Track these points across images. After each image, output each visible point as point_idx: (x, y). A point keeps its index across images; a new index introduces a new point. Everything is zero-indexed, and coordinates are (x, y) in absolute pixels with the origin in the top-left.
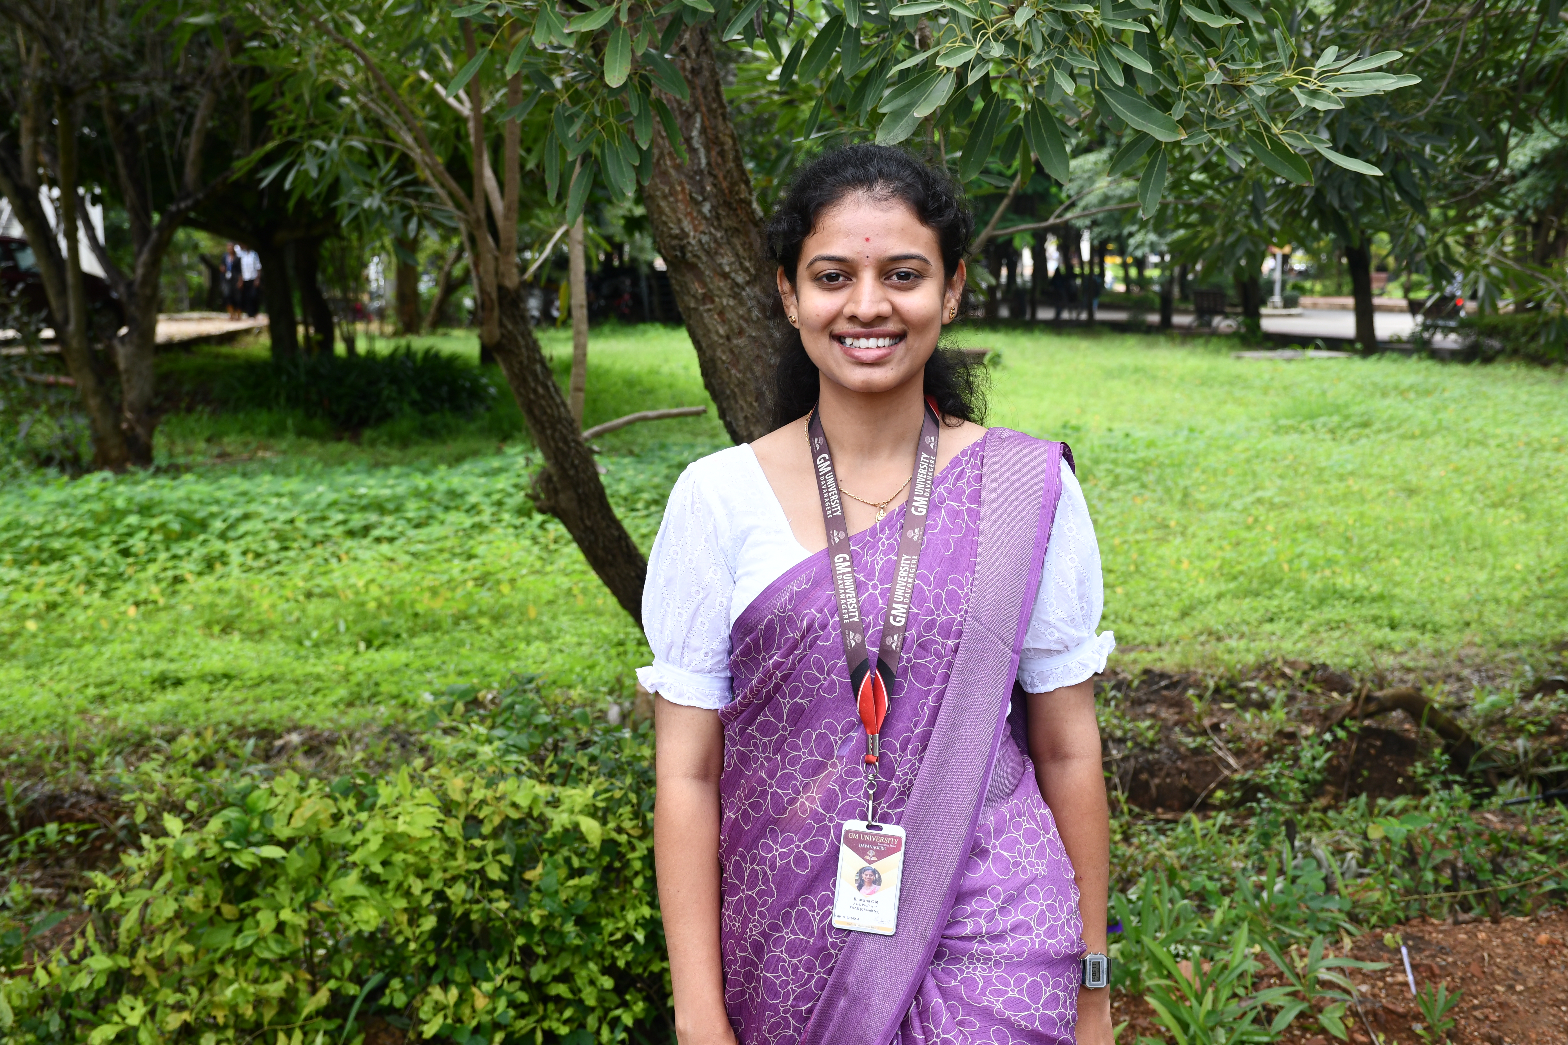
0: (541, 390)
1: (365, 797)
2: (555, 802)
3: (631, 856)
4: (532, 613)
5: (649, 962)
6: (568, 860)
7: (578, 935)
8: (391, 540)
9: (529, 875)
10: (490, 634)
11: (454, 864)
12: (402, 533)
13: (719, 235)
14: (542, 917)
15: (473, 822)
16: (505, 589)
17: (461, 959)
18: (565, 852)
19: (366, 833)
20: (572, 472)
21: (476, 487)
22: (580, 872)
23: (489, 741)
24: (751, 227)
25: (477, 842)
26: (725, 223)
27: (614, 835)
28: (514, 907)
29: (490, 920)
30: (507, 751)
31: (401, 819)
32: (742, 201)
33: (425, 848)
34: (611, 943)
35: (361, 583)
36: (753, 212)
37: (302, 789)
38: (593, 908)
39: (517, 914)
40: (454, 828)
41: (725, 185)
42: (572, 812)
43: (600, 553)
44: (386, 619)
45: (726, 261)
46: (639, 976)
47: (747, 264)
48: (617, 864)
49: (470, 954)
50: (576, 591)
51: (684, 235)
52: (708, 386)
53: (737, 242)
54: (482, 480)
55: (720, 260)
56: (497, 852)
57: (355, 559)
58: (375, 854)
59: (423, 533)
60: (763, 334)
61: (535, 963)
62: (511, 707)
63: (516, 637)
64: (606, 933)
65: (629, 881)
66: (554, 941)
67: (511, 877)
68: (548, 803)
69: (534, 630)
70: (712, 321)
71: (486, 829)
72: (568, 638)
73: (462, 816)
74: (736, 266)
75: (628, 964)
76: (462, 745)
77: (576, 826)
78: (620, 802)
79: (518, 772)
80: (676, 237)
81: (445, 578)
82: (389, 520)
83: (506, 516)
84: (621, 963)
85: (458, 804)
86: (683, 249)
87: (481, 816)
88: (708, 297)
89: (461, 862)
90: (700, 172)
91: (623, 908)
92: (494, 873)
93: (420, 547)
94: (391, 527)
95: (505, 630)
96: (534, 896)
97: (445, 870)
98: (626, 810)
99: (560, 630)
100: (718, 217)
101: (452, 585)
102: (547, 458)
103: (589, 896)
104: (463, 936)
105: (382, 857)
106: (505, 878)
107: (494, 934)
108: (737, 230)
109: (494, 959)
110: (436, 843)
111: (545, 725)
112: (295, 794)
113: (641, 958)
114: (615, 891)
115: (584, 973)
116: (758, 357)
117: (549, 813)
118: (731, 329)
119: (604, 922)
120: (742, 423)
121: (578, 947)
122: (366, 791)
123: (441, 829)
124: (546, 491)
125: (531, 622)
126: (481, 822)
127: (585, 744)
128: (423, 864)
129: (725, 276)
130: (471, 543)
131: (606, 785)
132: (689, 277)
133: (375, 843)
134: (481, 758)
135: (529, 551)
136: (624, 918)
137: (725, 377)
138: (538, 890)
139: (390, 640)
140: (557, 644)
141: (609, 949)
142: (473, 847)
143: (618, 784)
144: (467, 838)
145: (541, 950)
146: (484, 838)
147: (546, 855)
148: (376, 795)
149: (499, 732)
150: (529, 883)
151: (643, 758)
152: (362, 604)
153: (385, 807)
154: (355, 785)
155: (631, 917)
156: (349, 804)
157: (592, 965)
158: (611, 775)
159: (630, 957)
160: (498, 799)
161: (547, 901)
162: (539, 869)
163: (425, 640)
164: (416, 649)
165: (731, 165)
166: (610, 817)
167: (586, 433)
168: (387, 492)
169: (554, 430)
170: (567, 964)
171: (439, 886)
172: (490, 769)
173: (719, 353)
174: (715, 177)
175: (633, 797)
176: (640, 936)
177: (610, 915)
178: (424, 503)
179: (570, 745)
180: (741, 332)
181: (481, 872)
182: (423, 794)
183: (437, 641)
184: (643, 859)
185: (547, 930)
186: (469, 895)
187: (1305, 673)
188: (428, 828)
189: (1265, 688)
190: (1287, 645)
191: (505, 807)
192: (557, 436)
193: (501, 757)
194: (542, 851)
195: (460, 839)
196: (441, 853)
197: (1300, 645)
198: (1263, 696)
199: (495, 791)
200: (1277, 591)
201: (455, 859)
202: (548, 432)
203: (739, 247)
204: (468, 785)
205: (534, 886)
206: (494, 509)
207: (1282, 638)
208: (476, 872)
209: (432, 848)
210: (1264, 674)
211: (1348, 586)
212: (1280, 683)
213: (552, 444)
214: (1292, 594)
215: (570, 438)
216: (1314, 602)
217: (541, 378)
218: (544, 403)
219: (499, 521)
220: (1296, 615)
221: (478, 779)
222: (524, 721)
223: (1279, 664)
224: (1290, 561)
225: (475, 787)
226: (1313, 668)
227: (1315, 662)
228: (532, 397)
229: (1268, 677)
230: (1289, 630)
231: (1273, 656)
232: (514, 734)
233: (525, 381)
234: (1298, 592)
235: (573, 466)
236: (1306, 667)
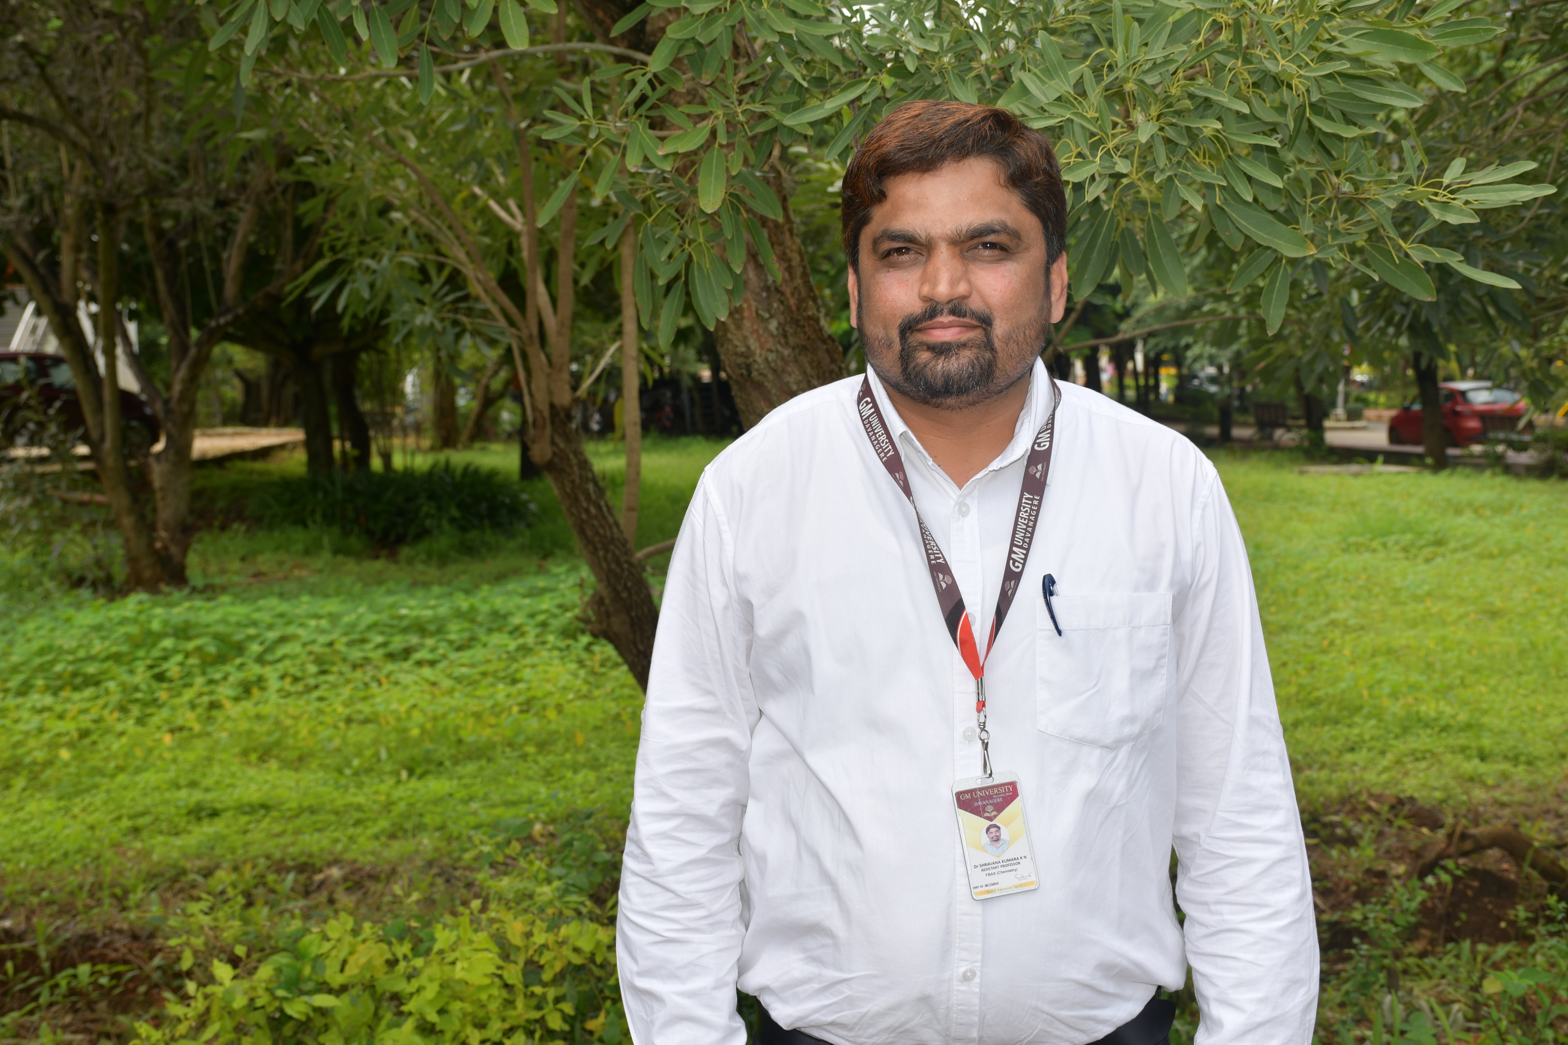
0: (593, 510)
1: (421, 941)
4: (580, 739)
8: (432, 663)
9: (591, 1025)
10: (536, 762)
11: (513, 1013)
12: (444, 656)
13: (786, 352)
15: (533, 969)
16: (552, 714)
19: (422, 980)
20: (625, 595)
21: (519, 608)
23: (549, 881)
24: (818, 342)
25: (538, 990)
26: (792, 340)
30: (567, 892)
31: (459, 965)
32: (810, 317)
33: (484, 996)
35: (403, 709)
36: (820, 327)
37: (355, 932)
40: (514, 974)
41: (792, 302)
44: (429, 745)
45: (793, 378)
50: (625, 717)
51: (750, 353)
53: (803, 358)
54: (527, 601)
55: (786, 377)
56: (558, 1000)
57: (397, 683)
58: (431, 1002)
59: (465, 656)
62: (570, 844)
63: (563, 764)
67: (572, 1027)
69: (581, 758)
71: (547, 976)
72: (616, 766)
73: (521, 961)
76: (519, 884)
79: (579, 913)
80: (740, 355)
81: (489, 703)
82: (430, 642)
83: (551, 638)
85: (518, 949)
86: (748, 365)
87: (542, 962)
89: (522, 1011)
90: (767, 287)
92: (555, 1023)
93: (464, 670)
94: (433, 650)
95: (551, 758)
97: (504, 1020)
99: (608, 758)
100: (785, 335)
101: (497, 710)
102: (600, 580)
105: (438, 1007)
106: (566, 1028)
108: (804, 347)
110: (495, 992)
111: (605, 863)
112: (348, 939)
122: (421, 934)
124: (598, 613)
125: (578, 749)
126: (542, 967)
128: (481, 1013)
130: (515, 666)
132: (754, 394)
133: (431, 991)
134: (540, 900)
135: (575, 675)
138: (601, 1040)
139: (432, 767)
140: (605, 772)
142: (533, 994)
144: (526, 986)
146: (544, 985)
147: (609, 1004)
148: (433, 939)
149: (557, 871)
150: (591, 1033)
152: (405, 730)
153: (441, 952)
154: (410, 929)
156: (404, 949)
160: (561, 944)
162: (602, 1018)
163: (471, 767)
164: (460, 778)
165: (798, 279)
167: (639, 555)
168: (429, 613)
169: (607, 551)
171: (497, 1037)
172: (550, 911)
174: (782, 294)
178: (466, 625)
181: (542, 1021)
182: (482, 938)
183: (481, 769)
187: (1392, 807)
188: (486, 975)
189: (1350, 823)
190: (1370, 777)
191: (567, 952)
192: (610, 556)
193: (560, 897)
194: (605, 998)
195: (520, 986)
196: (500, 1001)
197: (1385, 777)
198: (1349, 831)
199: (557, 935)
200: (1357, 719)
201: (515, 1008)
202: (601, 553)
203: (807, 365)
204: (528, 929)
205: (596, 1036)
206: (538, 630)
207: (1364, 769)
208: (536, 1021)
209: (490, 996)
210: (1348, 807)
211: (1433, 714)
212: (1366, 817)
213: (604, 565)
214: (1373, 722)
215: (623, 559)
216: (1397, 730)
217: (593, 496)
218: (596, 523)
219: (544, 643)
220: (1379, 745)
221: (538, 922)
222: (583, 858)
223: (1363, 797)
224: (1370, 688)
225: (536, 931)
226: (1401, 802)
227: (1402, 796)
228: (584, 516)
229: (1353, 811)
230: (1371, 761)
231: (1357, 788)
232: (574, 873)
233: (577, 500)
234: (1380, 720)
235: (626, 587)
236: (1393, 801)
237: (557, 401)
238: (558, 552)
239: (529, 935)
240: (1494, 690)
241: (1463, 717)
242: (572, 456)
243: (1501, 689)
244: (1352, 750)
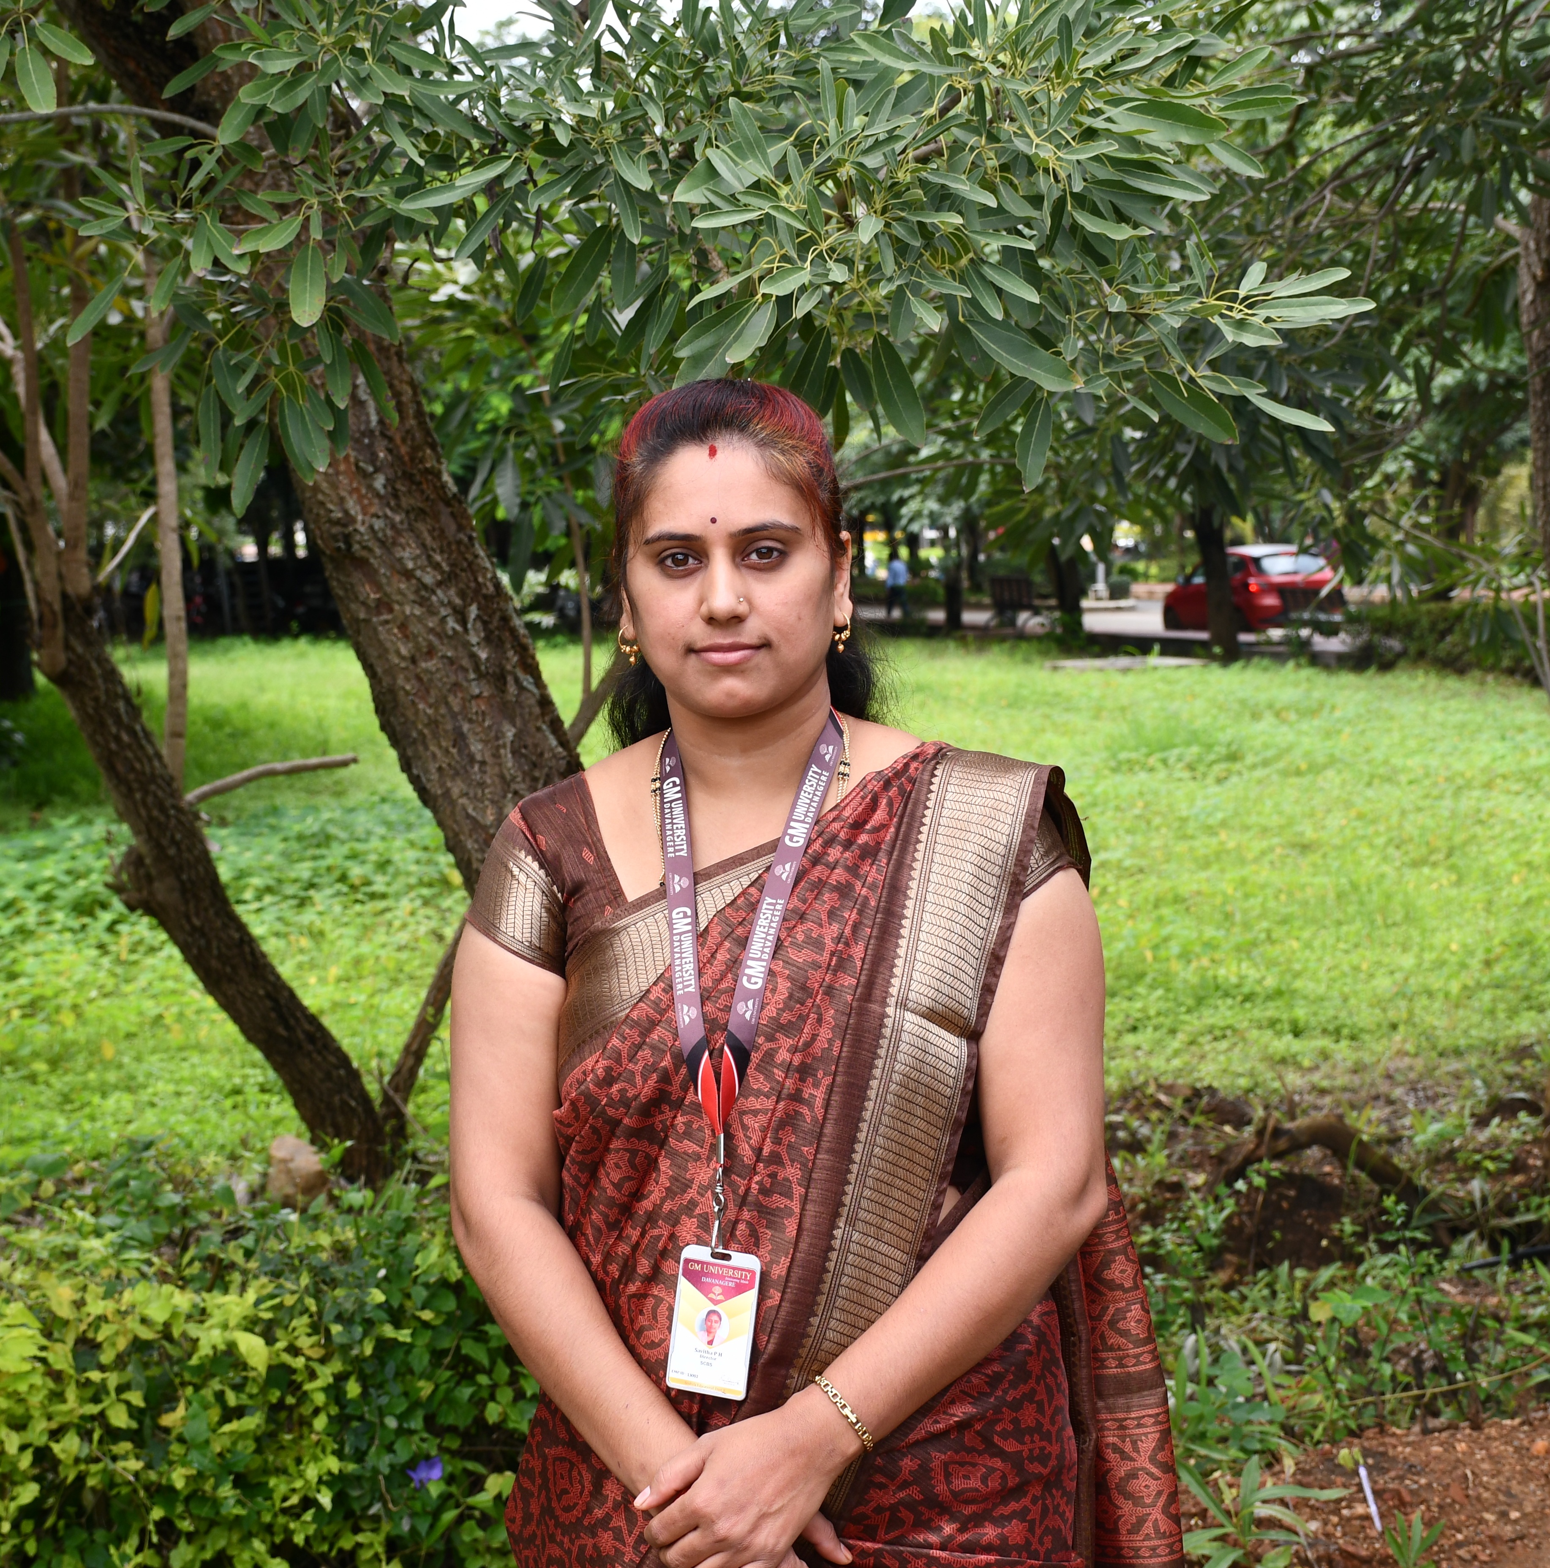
0: (125, 737)
2: (201, 1315)
3: (308, 1387)
4: (108, 1051)
5: (337, 1536)
6: (220, 1396)
7: (239, 1502)
9: (167, 1420)
10: (48, 1084)
11: (62, 1407)
13: (397, 518)
14: (188, 1478)
15: (87, 1347)
16: (68, 1019)
17: (70, 1544)
18: (215, 1385)
20: (172, 851)
21: (12, 876)
22: (239, 1412)
23: (98, 1233)
24: (441, 506)
25: (95, 1376)
26: (405, 502)
27: (286, 1358)
28: (149, 1466)
29: (112, 1485)
30: (123, 1246)
32: (428, 471)
33: (22, 1387)
34: (284, 1511)
36: (444, 486)
38: (257, 1462)
39: (153, 1476)
40: (61, 1356)
41: (404, 450)
42: (225, 1327)
43: (214, 963)
45: (408, 555)
46: (324, 1556)
47: (438, 558)
48: (290, 1400)
49: (84, 1535)
50: (168, 1020)
51: (349, 519)
52: (384, 727)
53: (422, 527)
54: (23, 866)
55: (399, 553)
56: (122, 1389)
60: (462, 653)
61: (176, 1544)
62: (123, 1183)
63: (86, 1087)
64: (277, 1497)
65: (306, 1423)
66: (205, 1511)
67: (140, 1423)
68: (189, 1317)
69: (112, 1077)
70: (390, 636)
71: (107, 1357)
72: (160, 1086)
73: (71, 1339)
74: (423, 561)
75: (307, 1539)
76: (58, 1240)
77: (231, 1348)
78: (292, 1312)
79: (144, 1276)
80: (338, 522)
83: (59, 916)
84: (299, 1539)
85: (66, 1323)
86: (347, 539)
87: (100, 1338)
88: (384, 605)
89: (74, 1404)
90: (370, 433)
91: (299, 1461)
92: (120, 1419)
95: (68, 1078)
96: (176, 1449)
97: (50, 1418)
98: (301, 1323)
99: (149, 1075)
100: (396, 495)
102: (136, 832)
103: (251, 1446)
104: (71, 1510)
106: (134, 1425)
107: (117, 1506)
108: (422, 511)
109: (119, 1541)
110: (37, 1380)
111: (172, 1208)
113: (327, 1531)
114: (288, 1437)
115: (246, 1556)
116: (456, 686)
117: (193, 1330)
118: (418, 648)
119: (272, 1482)
120: (435, 776)
121: (238, 1517)
123: (43, 1360)
124: (135, 878)
125: (106, 1065)
126: (96, 1346)
127: (235, 1233)
128: (19, 1410)
129: (408, 575)
130: (11, 954)
131: (270, 1288)
132: (357, 577)
134: (86, 1259)
135: (95, 965)
136: (301, 1475)
137: (410, 714)
138: (181, 1440)
140: (144, 1096)
141: (281, 1520)
142: (88, 1382)
143: (289, 1285)
144: (79, 1371)
145: (186, 1525)
146: (102, 1368)
147: (189, 1390)
149: (109, 1219)
150: (167, 1430)
151: (319, 1248)
155: (312, 1472)
157: (257, 1544)
158: (276, 1275)
159: (311, 1530)
160: (122, 1314)
161: (194, 1455)
162: (181, 1411)
165: (412, 422)
166: (279, 1333)
167: (191, 795)
169: (146, 792)
170: (221, 1543)
171: (41, 1440)
172: (105, 1272)
173: (400, 681)
174: (390, 439)
175: (311, 1304)
176: (325, 1499)
177: (282, 1471)
179: (215, 1236)
180: (431, 652)
181: (101, 1416)
184: (326, 1390)
185: (194, 1496)
186: (85, 1452)
187: (1187, 1101)
188: (24, 1359)
189: (1135, 1123)
190: (1157, 1063)
191: (132, 1324)
192: (150, 799)
193: (116, 1254)
194: (183, 1384)
195: (72, 1372)
196: (45, 1392)
197: (1177, 1063)
198: (1133, 1134)
199: (118, 1301)
200: (1141, 989)
201: (64, 1401)
202: (138, 796)
203: (426, 535)
204: (77, 1296)
205: (174, 1434)
206: (41, 906)
207: (1150, 1053)
208: (92, 1418)
209: (32, 1386)
210: (1132, 1103)
211: (1234, 980)
212: (1155, 1115)
213: (143, 812)
214: (1160, 992)
215: (169, 802)
216: (1190, 1002)
217: (125, 718)
218: (130, 755)
219: (49, 923)
220: (1168, 1022)
221: (92, 1287)
222: (144, 1202)
223: (1151, 1090)
224: (1155, 947)
225: (89, 1298)
226: (1197, 1093)
227: (1198, 1085)
228: (113, 746)
229: (1138, 1108)
230: (1159, 1042)
231: (1141, 1079)
232: (132, 1222)
233: (102, 724)
234: (1168, 990)
235: (173, 841)
236: (1188, 1092)
237: (70, 589)
238: (57, 799)
239: (79, 1304)
240: (1308, 946)
241: (1271, 982)
242: (94, 665)
243: (1317, 943)
244: (1134, 1029)
